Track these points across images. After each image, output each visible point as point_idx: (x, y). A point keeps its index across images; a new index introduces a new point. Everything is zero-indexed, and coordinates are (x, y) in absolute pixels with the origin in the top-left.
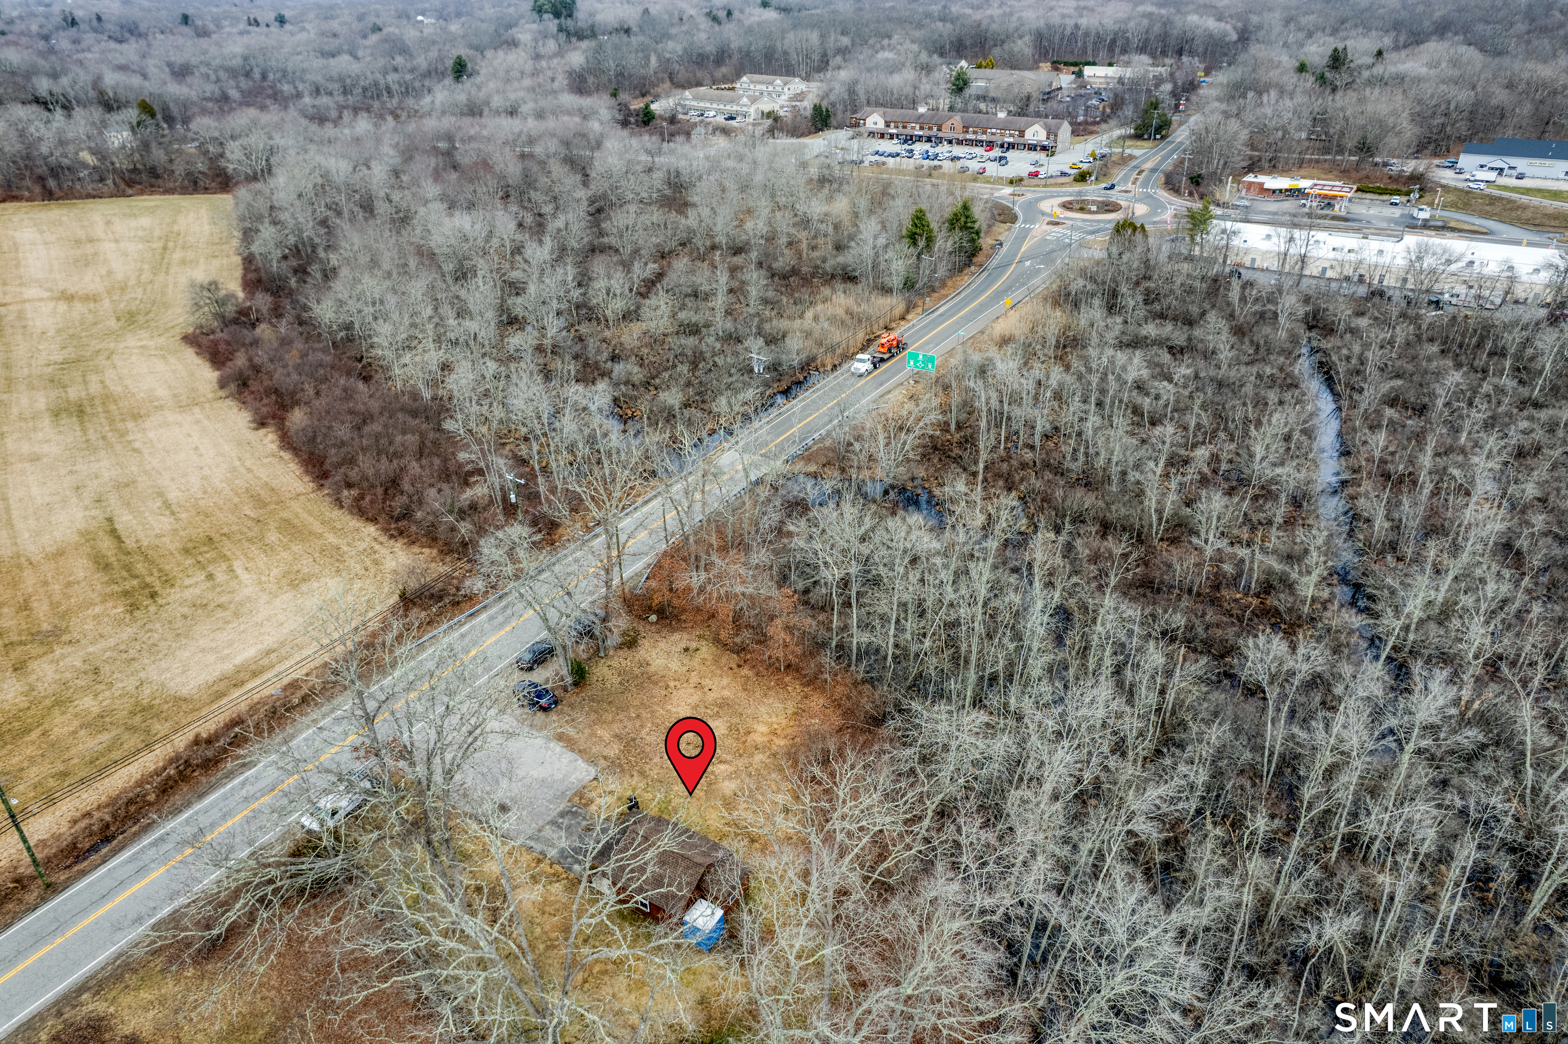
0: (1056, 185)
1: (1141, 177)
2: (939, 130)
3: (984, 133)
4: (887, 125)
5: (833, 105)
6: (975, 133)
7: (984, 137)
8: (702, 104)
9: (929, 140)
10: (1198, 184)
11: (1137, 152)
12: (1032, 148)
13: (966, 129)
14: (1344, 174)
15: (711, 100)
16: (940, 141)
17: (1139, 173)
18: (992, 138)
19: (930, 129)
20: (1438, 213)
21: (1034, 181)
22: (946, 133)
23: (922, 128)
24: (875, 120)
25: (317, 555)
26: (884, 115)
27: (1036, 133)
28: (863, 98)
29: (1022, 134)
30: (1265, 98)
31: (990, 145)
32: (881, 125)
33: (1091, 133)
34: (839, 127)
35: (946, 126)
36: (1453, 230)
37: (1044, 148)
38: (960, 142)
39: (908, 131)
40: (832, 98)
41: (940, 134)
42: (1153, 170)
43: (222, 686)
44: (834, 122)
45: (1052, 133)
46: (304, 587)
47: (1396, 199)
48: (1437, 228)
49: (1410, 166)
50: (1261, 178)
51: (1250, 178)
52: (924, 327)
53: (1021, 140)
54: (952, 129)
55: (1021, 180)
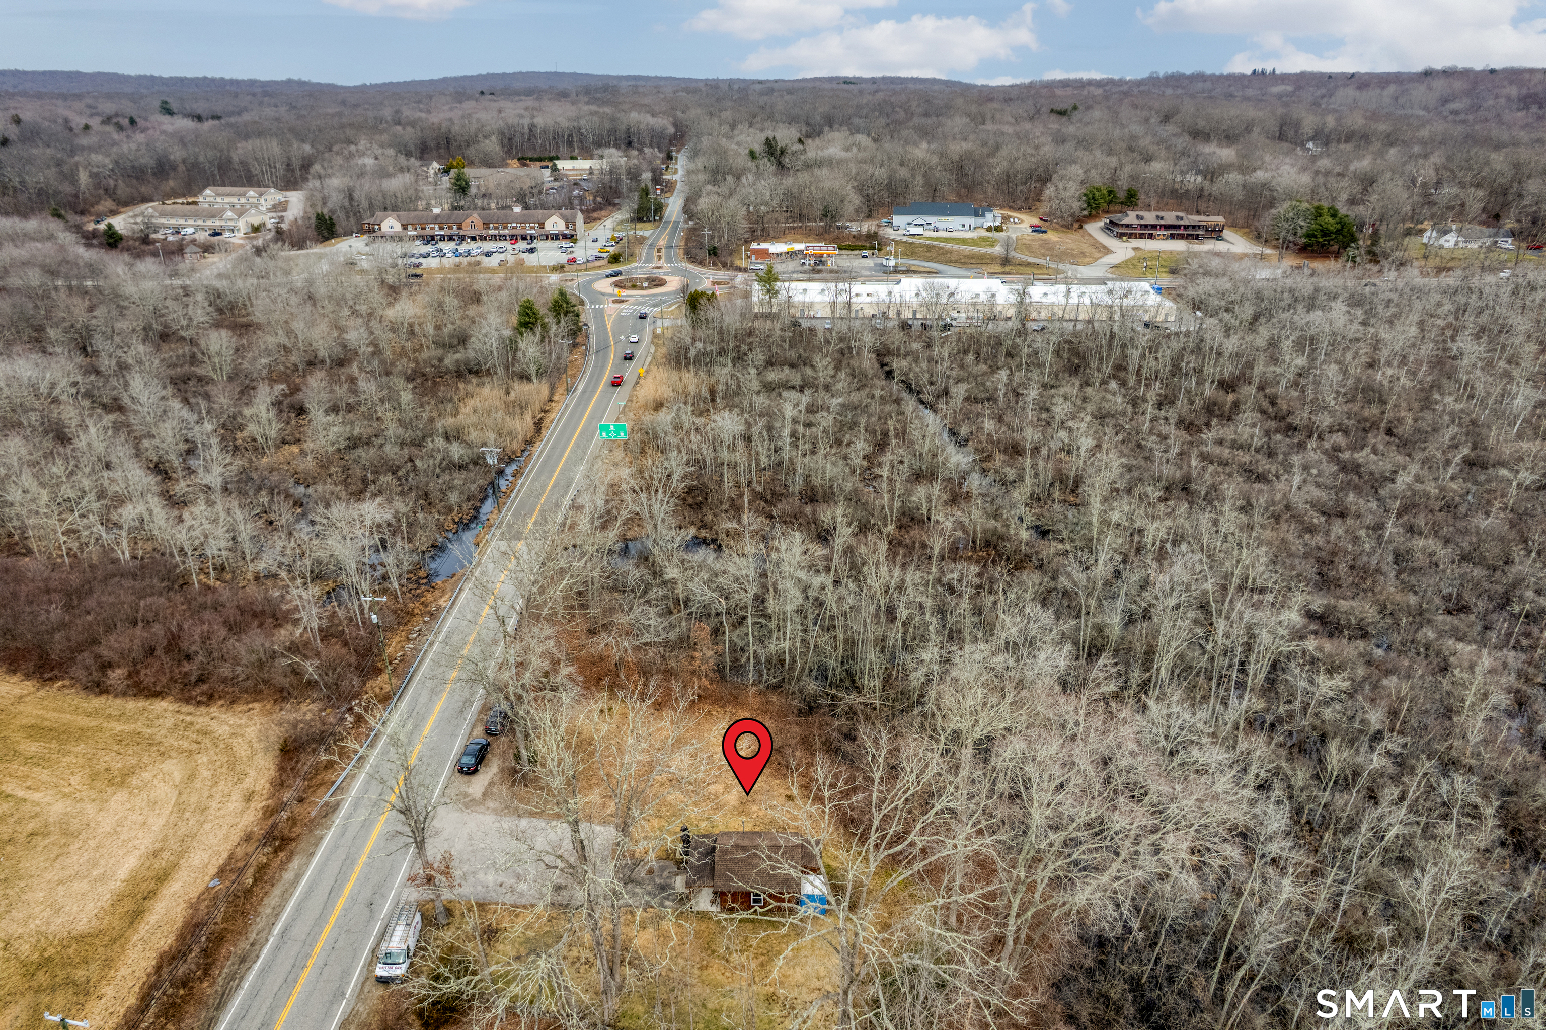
0: (595, 268)
1: (663, 253)
2: (460, 228)
3: (505, 227)
4: (405, 227)
5: (333, 212)
6: (496, 228)
7: (506, 232)
8: (173, 221)
9: (451, 238)
10: (715, 254)
11: (647, 233)
12: (555, 237)
13: (486, 225)
14: (821, 236)
15: (185, 216)
16: (462, 238)
17: (659, 250)
18: (514, 232)
19: (450, 228)
20: (900, 261)
21: (574, 267)
22: (467, 231)
23: (441, 228)
24: (390, 224)
25: (116, 748)
26: (399, 218)
27: (554, 224)
28: (365, 204)
29: (542, 225)
30: (744, 180)
31: (514, 238)
32: (398, 227)
33: (595, 220)
34: (348, 233)
35: (466, 224)
36: (915, 272)
37: (565, 237)
38: (483, 238)
39: (428, 232)
40: (330, 205)
41: (462, 233)
42: (669, 246)
43: (129, 905)
44: (339, 229)
45: (570, 222)
46: (134, 781)
47: (866, 253)
48: (904, 272)
49: (866, 227)
50: (764, 246)
51: (754, 246)
52: (577, 405)
53: (543, 231)
54: (473, 226)
55: (562, 267)
